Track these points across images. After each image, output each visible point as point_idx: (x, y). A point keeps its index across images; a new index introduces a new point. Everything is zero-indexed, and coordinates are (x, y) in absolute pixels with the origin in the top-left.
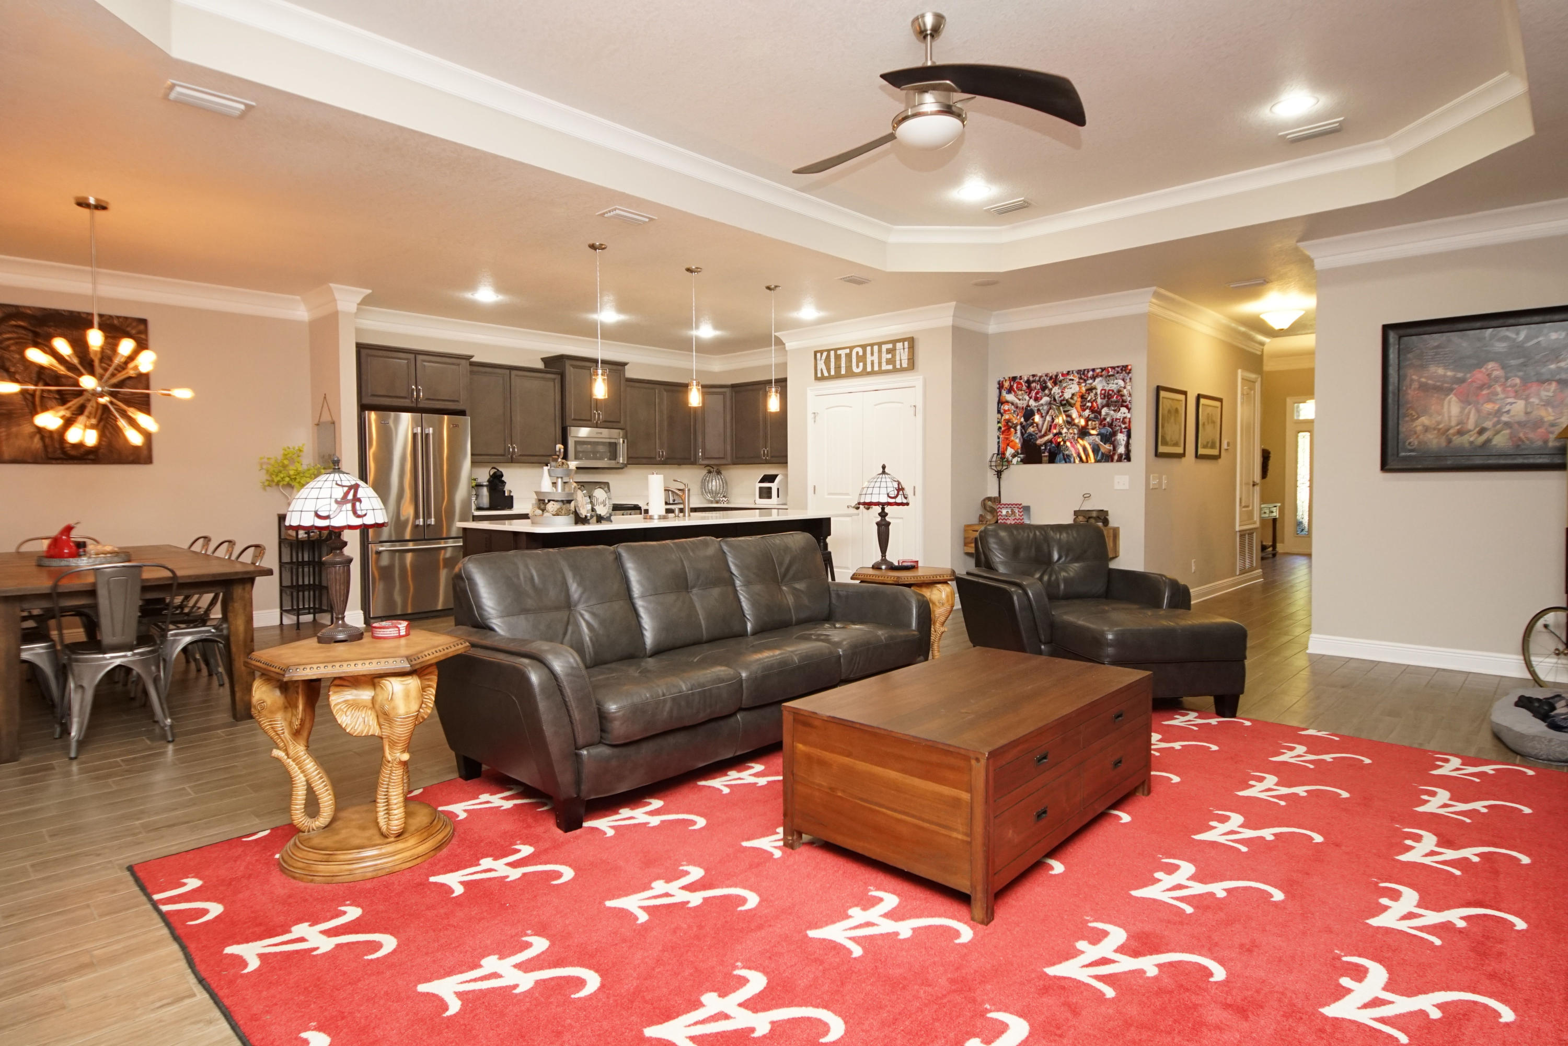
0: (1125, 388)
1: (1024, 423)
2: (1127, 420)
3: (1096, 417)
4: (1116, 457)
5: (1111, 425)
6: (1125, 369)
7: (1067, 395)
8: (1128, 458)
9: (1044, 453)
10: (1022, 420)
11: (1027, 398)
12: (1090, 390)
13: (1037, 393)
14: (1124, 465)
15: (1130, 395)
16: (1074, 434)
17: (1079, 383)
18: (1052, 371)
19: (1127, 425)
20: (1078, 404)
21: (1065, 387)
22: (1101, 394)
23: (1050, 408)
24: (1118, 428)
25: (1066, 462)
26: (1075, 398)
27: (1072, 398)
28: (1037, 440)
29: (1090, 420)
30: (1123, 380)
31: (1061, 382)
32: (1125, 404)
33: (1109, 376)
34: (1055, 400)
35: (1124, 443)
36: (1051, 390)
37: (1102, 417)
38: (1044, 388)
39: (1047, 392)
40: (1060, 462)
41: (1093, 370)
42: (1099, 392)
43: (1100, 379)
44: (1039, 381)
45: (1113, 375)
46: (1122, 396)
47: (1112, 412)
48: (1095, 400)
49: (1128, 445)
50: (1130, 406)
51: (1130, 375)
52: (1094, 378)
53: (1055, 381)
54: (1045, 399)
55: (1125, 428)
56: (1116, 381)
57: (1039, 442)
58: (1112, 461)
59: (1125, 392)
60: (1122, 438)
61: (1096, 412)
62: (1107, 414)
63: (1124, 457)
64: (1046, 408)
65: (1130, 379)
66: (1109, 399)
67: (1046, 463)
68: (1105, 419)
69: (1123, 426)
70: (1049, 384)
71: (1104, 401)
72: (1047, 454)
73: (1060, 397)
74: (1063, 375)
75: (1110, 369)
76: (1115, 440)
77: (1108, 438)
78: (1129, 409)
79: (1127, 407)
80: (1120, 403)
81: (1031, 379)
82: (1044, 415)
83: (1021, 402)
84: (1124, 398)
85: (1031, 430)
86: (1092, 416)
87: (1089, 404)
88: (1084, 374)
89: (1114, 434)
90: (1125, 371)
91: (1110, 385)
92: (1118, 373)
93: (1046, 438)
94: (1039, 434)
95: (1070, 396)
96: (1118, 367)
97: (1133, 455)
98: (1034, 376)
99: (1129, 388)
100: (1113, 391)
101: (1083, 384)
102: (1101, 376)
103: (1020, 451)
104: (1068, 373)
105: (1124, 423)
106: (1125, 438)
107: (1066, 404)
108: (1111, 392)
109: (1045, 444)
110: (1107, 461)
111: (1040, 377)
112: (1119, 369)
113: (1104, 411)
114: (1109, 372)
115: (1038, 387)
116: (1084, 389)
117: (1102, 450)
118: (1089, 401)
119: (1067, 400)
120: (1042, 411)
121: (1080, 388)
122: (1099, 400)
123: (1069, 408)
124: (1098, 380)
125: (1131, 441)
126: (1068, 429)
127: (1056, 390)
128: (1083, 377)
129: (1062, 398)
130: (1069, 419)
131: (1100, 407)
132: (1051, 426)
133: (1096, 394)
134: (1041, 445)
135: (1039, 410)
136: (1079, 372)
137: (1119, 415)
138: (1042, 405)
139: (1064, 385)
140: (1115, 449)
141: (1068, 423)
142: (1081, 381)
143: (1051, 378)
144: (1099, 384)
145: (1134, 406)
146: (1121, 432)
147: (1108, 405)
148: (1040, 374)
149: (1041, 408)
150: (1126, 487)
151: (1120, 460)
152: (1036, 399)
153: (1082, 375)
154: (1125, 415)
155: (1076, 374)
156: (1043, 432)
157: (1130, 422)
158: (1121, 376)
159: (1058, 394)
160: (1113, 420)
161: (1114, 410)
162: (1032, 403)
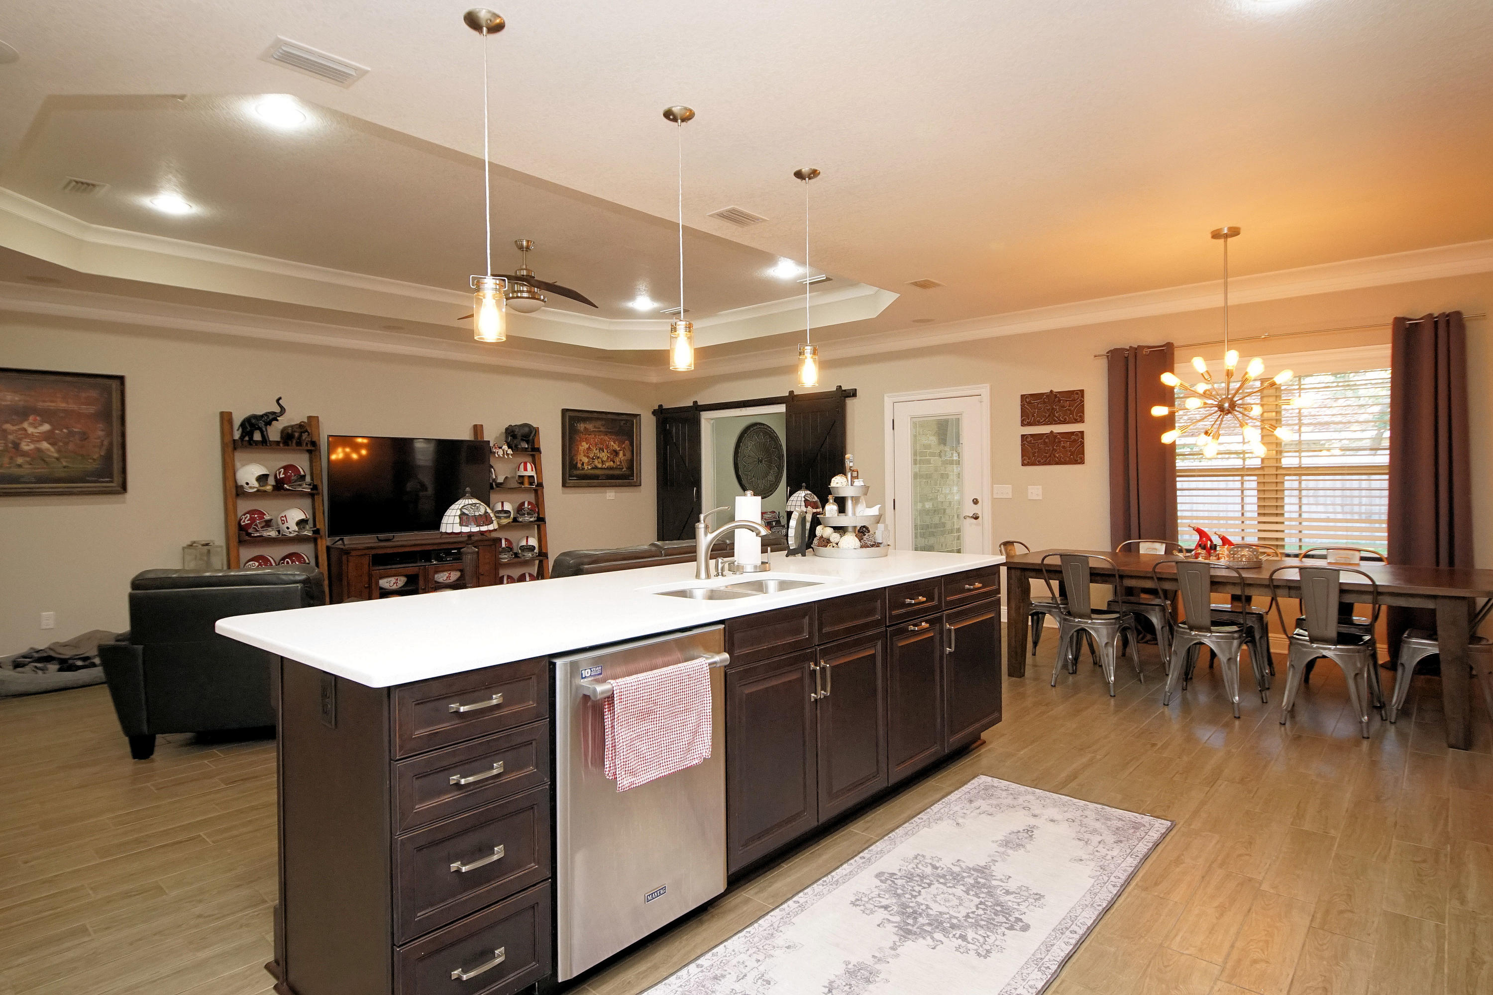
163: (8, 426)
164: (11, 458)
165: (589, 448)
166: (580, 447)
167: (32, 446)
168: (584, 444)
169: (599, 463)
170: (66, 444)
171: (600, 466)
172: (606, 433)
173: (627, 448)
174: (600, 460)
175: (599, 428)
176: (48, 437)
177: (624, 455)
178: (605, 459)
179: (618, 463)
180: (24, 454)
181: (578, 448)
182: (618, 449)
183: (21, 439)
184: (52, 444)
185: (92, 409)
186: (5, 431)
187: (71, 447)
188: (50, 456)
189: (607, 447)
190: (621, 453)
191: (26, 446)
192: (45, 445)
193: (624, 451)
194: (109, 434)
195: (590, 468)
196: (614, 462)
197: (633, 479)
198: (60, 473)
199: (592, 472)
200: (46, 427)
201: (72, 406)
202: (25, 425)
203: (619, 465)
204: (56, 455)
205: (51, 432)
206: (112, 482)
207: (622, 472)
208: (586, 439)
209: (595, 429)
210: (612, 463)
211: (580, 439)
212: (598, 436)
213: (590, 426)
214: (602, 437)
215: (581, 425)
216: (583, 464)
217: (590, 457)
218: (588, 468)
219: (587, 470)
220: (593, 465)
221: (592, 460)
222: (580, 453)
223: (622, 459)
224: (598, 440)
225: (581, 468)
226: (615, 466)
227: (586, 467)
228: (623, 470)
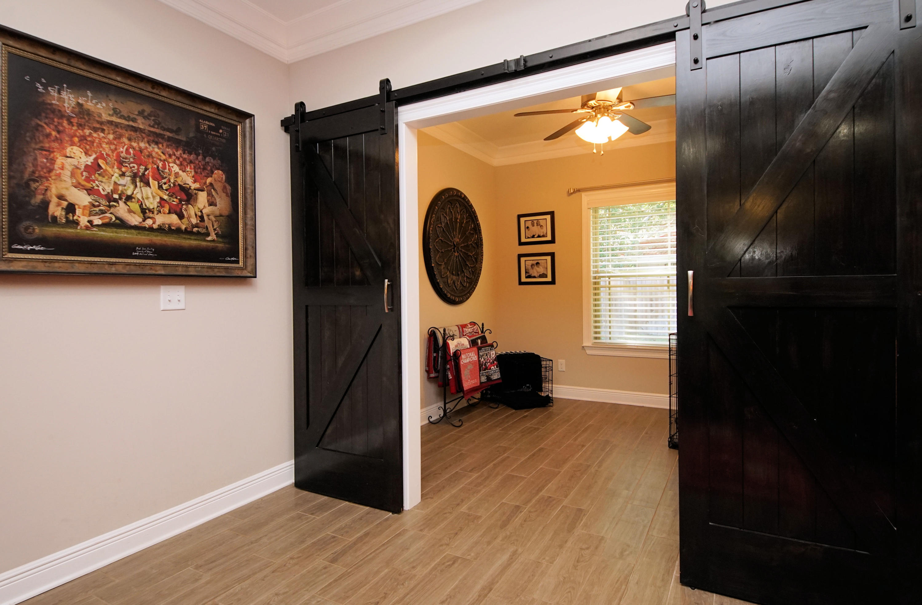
165: (94, 168)
166: (60, 160)
168: (76, 151)
169: (130, 211)
171: (135, 220)
172: (156, 139)
173: (218, 186)
174: (135, 206)
175: (134, 120)
177: (212, 204)
178: (151, 204)
179: (194, 221)
181: (53, 161)
182: (194, 186)
189: (159, 175)
190: (202, 197)
193: (209, 194)
195: (97, 221)
196: (181, 216)
197: (237, 262)
199: (108, 234)
203: (196, 226)
207: (204, 244)
208: (83, 139)
209: (114, 119)
210: (174, 219)
211: (59, 132)
212: (130, 139)
213: (99, 106)
214: (142, 145)
215: (64, 95)
216: (71, 208)
217: (98, 193)
218: (90, 222)
219: (87, 228)
220: (108, 215)
221: (104, 202)
222: (59, 175)
223: (204, 211)
224: (127, 152)
225: (64, 221)
226: (183, 227)
227: (84, 221)
228: (209, 238)
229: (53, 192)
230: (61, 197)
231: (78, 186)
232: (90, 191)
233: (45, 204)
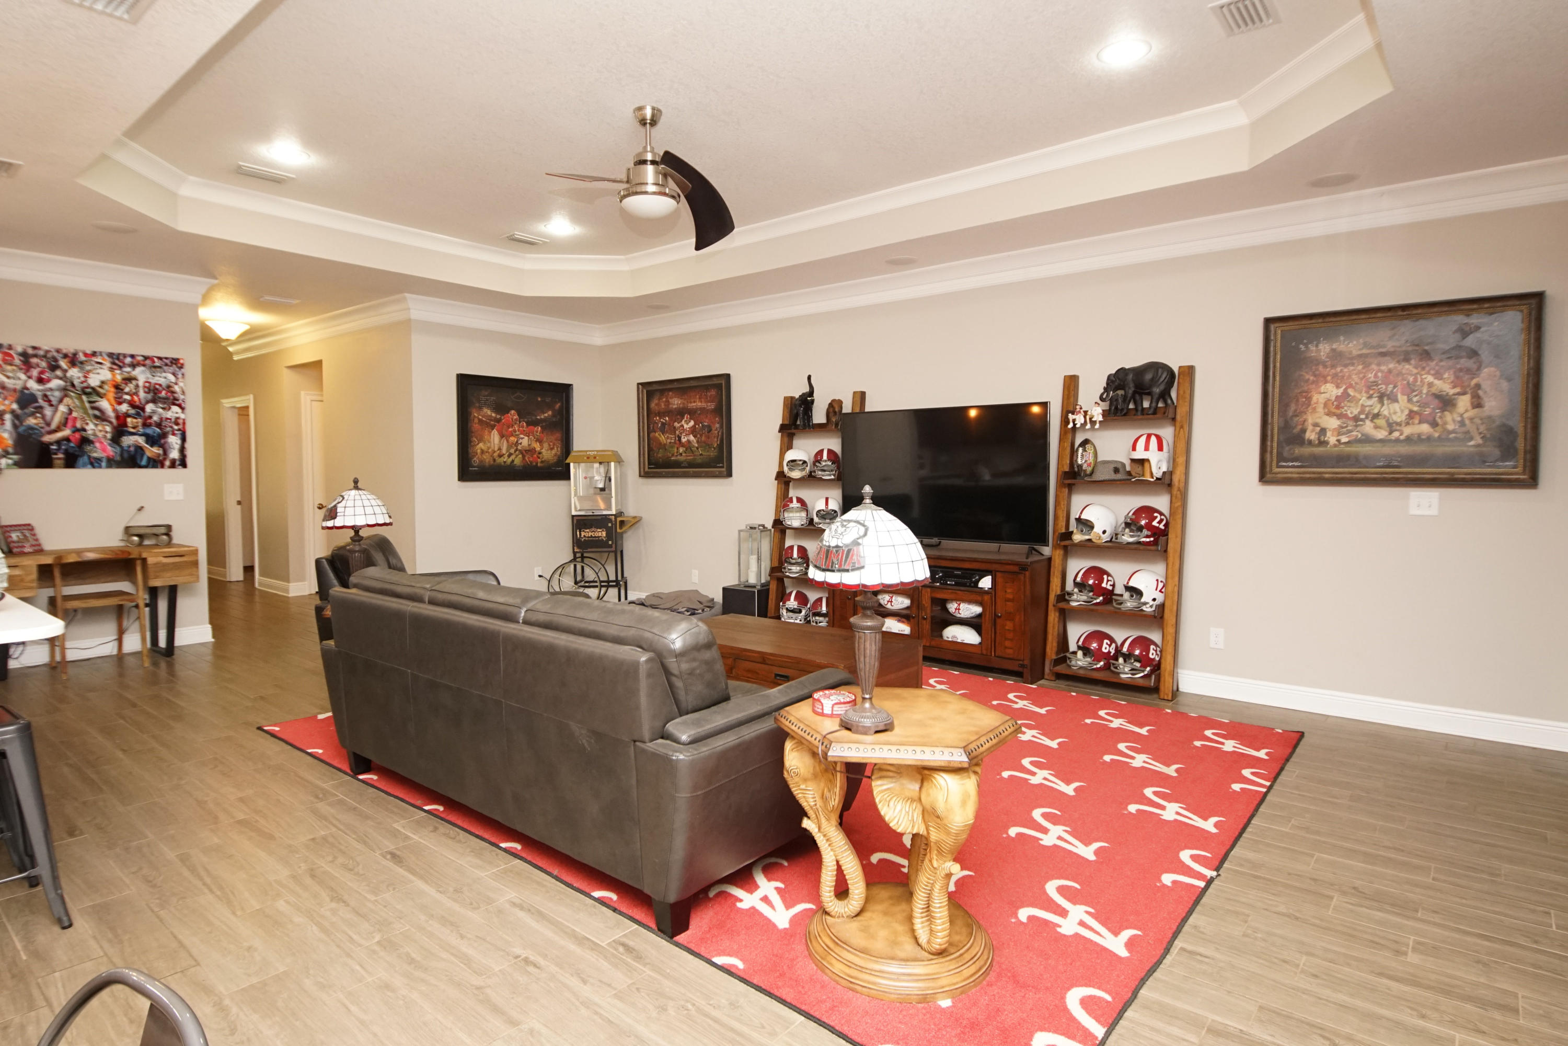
0: (176, 384)
1: (19, 412)
2: (181, 421)
3: (138, 414)
4: (167, 463)
5: (159, 425)
6: (175, 362)
7: (94, 381)
8: (184, 464)
9: (56, 454)
10: (15, 406)
11: (23, 377)
12: (128, 380)
13: (42, 372)
14: (179, 471)
15: (183, 393)
16: (107, 432)
17: (111, 370)
18: (69, 346)
19: (181, 427)
20: (111, 395)
21: (89, 372)
22: (145, 387)
23: (66, 396)
24: (168, 429)
25: (94, 467)
26: (106, 387)
27: (101, 387)
28: (42, 435)
29: (129, 416)
30: (174, 374)
31: (82, 363)
32: (177, 402)
33: (155, 367)
34: (73, 385)
35: (177, 447)
36: (65, 371)
37: (147, 414)
38: (54, 367)
39: (59, 373)
40: (84, 466)
41: (132, 356)
42: (141, 383)
43: (142, 368)
44: (45, 356)
45: (159, 367)
46: (173, 392)
47: (160, 410)
48: (136, 394)
49: (182, 450)
50: (183, 405)
51: (183, 370)
52: (133, 366)
53: (73, 360)
54: (56, 383)
55: (179, 430)
56: (164, 374)
57: (47, 438)
58: (162, 466)
59: (177, 388)
60: (174, 441)
61: (139, 408)
62: (154, 412)
63: (178, 463)
64: (58, 394)
65: (183, 375)
66: (155, 394)
67: (60, 467)
68: (150, 417)
69: (176, 427)
70: (63, 364)
71: (150, 396)
72: (61, 456)
73: (82, 383)
74: (86, 355)
75: (156, 360)
76: (166, 443)
77: (156, 440)
78: (183, 409)
79: (180, 406)
80: (170, 401)
81: (30, 351)
82: (54, 403)
83: (12, 381)
84: (176, 395)
85: (31, 421)
86: (132, 411)
87: (127, 397)
88: (118, 359)
89: (164, 435)
90: (176, 364)
91: (157, 378)
92: (166, 365)
93: (59, 435)
94: (48, 429)
95: (98, 383)
96: (166, 358)
97: (189, 461)
98: (34, 348)
99: (181, 384)
100: (160, 385)
101: (118, 372)
102: (144, 365)
103: (10, 450)
104: (94, 354)
105: (177, 424)
106: (179, 442)
107: (92, 392)
108: (157, 386)
109: (58, 442)
110: (154, 466)
111: (47, 352)
112: (167, 361)
113: (149, 408)
114: (154, 362)
115: (44, 364)
116: (119, 378)
117: (148, 454)
118: (127, 394)
119: (93, 388)
120: (52, 398)
121: (114, 375)
122: (142, 394)
123: (95, 398)
124: (139, 370)
125: (186, 445)
126: (96, 425)
127: (74, 373)
128: (117, 362)
129: (85, 385)
130: (97, 413)
131: (143, 402)
132: (67, 419)
133: (137, 386)
134: (52, 444)
135: (45, 396)
136: (111, 355)
137: (169, 414)
138: (51, 390)
139: (88, 368)
140: (165, 453)
141: (96, 417)
142: (115, 367)
143: (65, 356)
144: (141, 375)
145: (187, 405)
146: (174, 434)
147: (154, 401)
148: (46, 348)
149: (49, 393)
150: (181, 497)
151: (173, 465)
152: (40, 381)
153: (117, 360)
154: (177, 415)
155: (106, 357)
156: (54, 426)
157: (184, 423)
158: (171, 369)
159: (79, 378)
160: (161, 419)
161: (163, 409)
162: (33, 385)
163: (676, 424)
164: (678, 449)
165: (1344, 397)
166: (1316, 397)
167: (686, 439)
168: (1329, 387)
170: (701, 435)
171: (1381, 434)
172: (1408, 357)
174: (1381, 422)
175: (1384, 346)
176: (693, 431)
177: (1477, 406)
178: (1399, 417)
179: (1451, 427)
180: (682, 445)
182: (1453, 391)
183: (681, 434)
184: (695, 436)
185: (711, 406)
186: (675, 428)
187: (703, 438)
188: (694, 446)
189: (1409, 389)
190: (1464, 401)
191: (684, 440)
192: (691, 438)
193: (1474, 396)
194: (721, 427)
196: (1434, 425)
198: (699, 461)
199: (1355, 449)
200: (692, 423)
201: (704, 405)
202: (683, 422)
203: (1454, 432)
204: (696, 445)
205: (694, 426)
206: (722, 467)
207: (1465, 449)
208: (1335, 376)
209: (1365, 351)
210: (1425, 428)
211: (1315, 376)
212: (1379, 365)
213: (1350, 345)
214: (1391, 366)
215: (1321, 346)
216: (1323, 431)
217: (1346, 416)
218: (1338, 441)
219: (1335, 446)
220: (1354, 433)
221: (1351, 423)
222: (1314, 409)
223: (1466, 416)
224: (1376, 376)
225: (1317, 442)
226: (1436, 435)
227: (1332, 439)
228: (1472, 443)
229: (1310, 420)
230: (1316, 425)
231: (1329, 414)
232: (1339, 416)
233: (1304, 431)
